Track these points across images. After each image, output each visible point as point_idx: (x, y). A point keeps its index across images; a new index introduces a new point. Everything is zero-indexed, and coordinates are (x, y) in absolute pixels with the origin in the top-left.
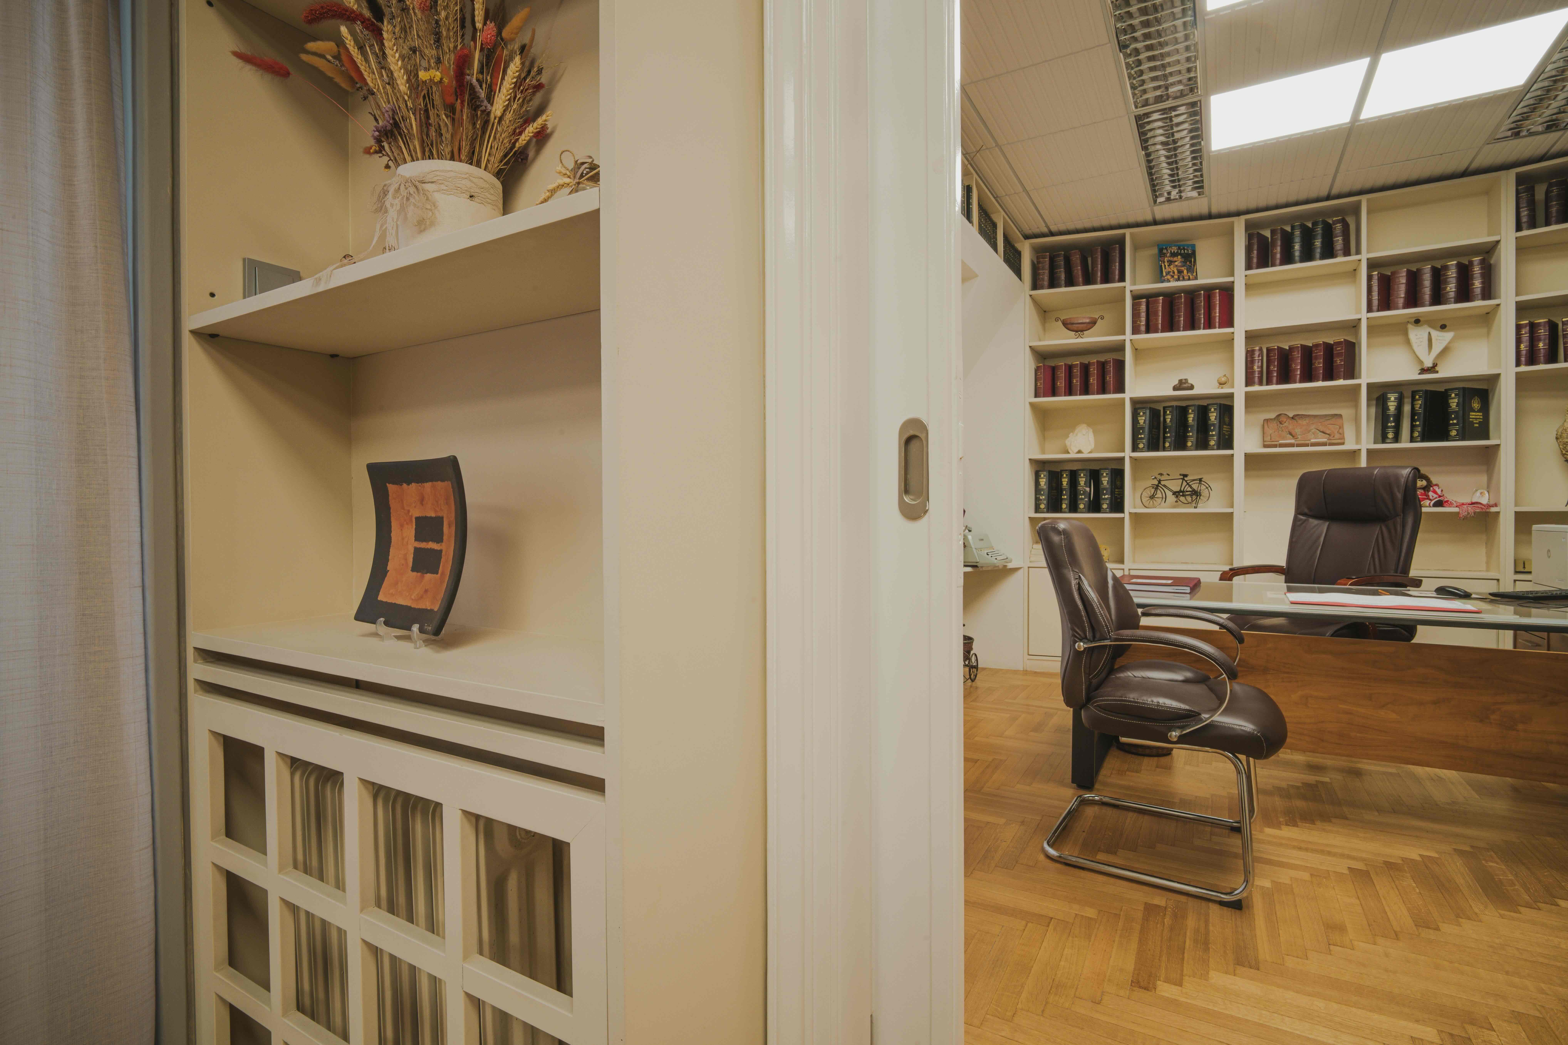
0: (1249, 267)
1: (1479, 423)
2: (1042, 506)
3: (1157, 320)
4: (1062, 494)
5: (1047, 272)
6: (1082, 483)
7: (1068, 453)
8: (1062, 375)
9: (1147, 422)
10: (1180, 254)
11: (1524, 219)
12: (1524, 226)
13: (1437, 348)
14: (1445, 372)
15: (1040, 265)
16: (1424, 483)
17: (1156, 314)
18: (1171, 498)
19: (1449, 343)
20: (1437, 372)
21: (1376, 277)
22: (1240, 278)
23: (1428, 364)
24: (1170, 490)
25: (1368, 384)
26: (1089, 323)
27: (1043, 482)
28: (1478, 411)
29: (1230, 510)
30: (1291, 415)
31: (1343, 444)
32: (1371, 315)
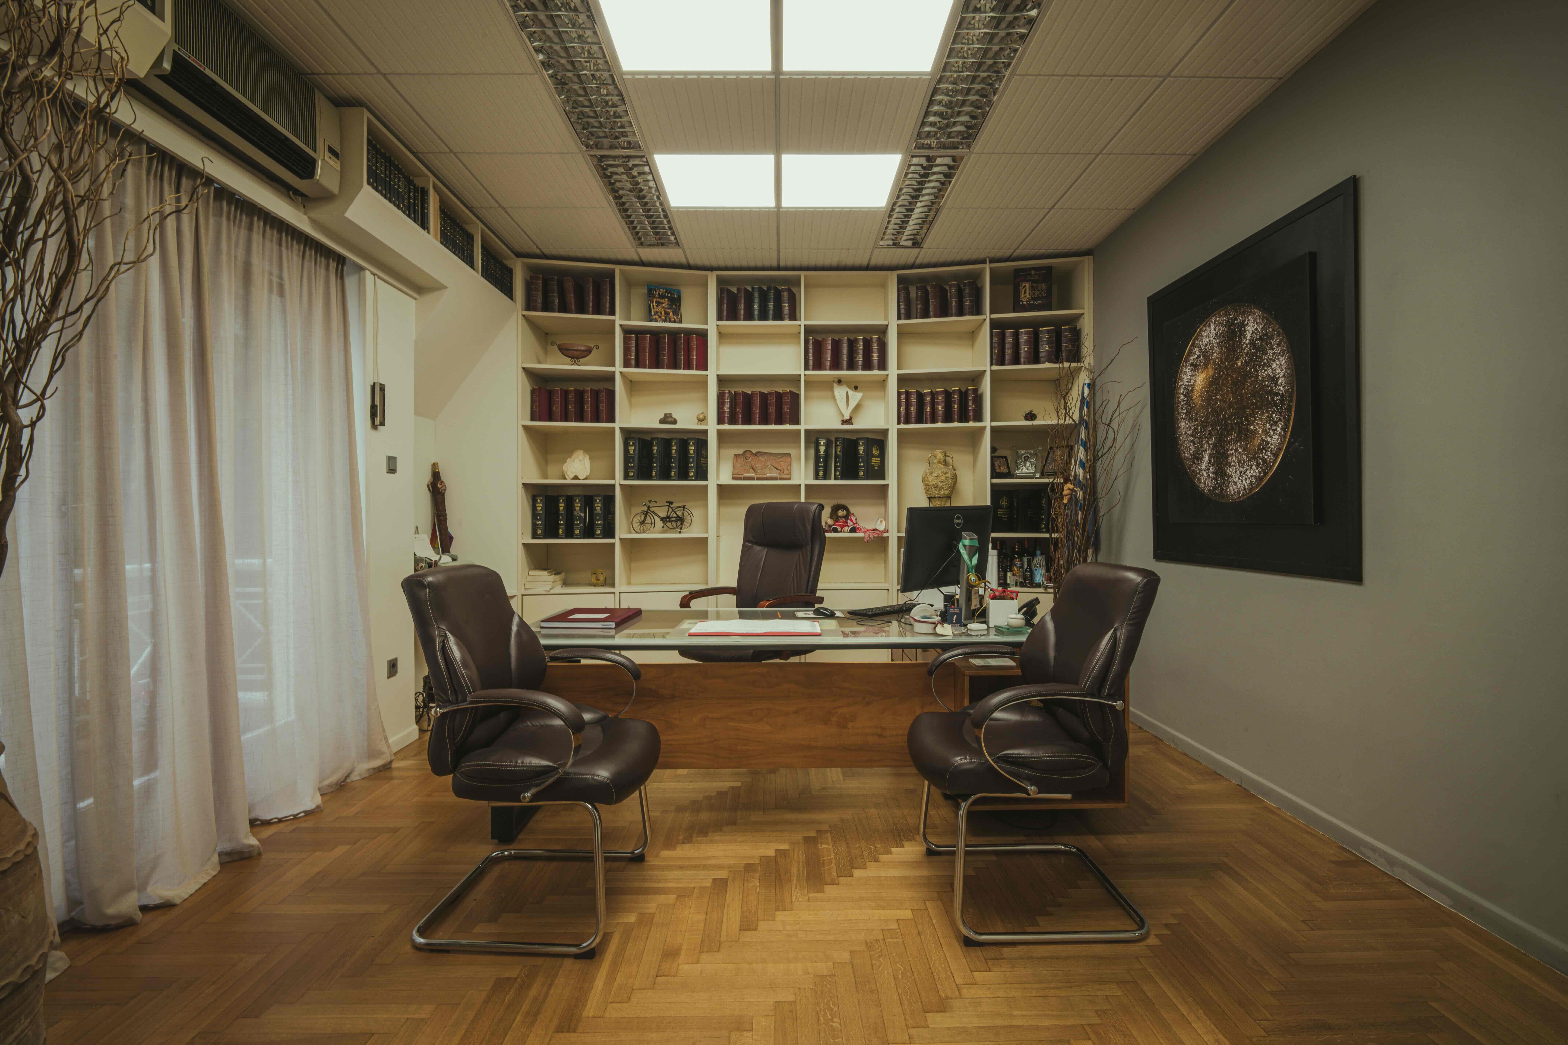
0: (720, 318)
1: (878, 466)
2: (539, 532)
3: (645, 356)
4: (559, 520)
5: (540, 294)
6: (578, 509)
7: (565, 478)
8: (558, 399)
9: (637, 452)
10: (667, 297)
11: (902, 311)
12: (903, 316)
13: (853, 404)
14: (857, 425)
15: (533, 286)
16: (845, 513)
17: (644, 350)
18: (659, 524)
19: (860, 401)
20: (852, 424)
21: (811, 342)
22: (712, 326)
23: (847, 417)
24: (659, 516)
25: (805, 430)
26: (584, 351)
27: (539, 507)
28: (877, 457)
29: (705, 535)
30: (754, 451)
31: (790, 479)
32: (808, 372)
